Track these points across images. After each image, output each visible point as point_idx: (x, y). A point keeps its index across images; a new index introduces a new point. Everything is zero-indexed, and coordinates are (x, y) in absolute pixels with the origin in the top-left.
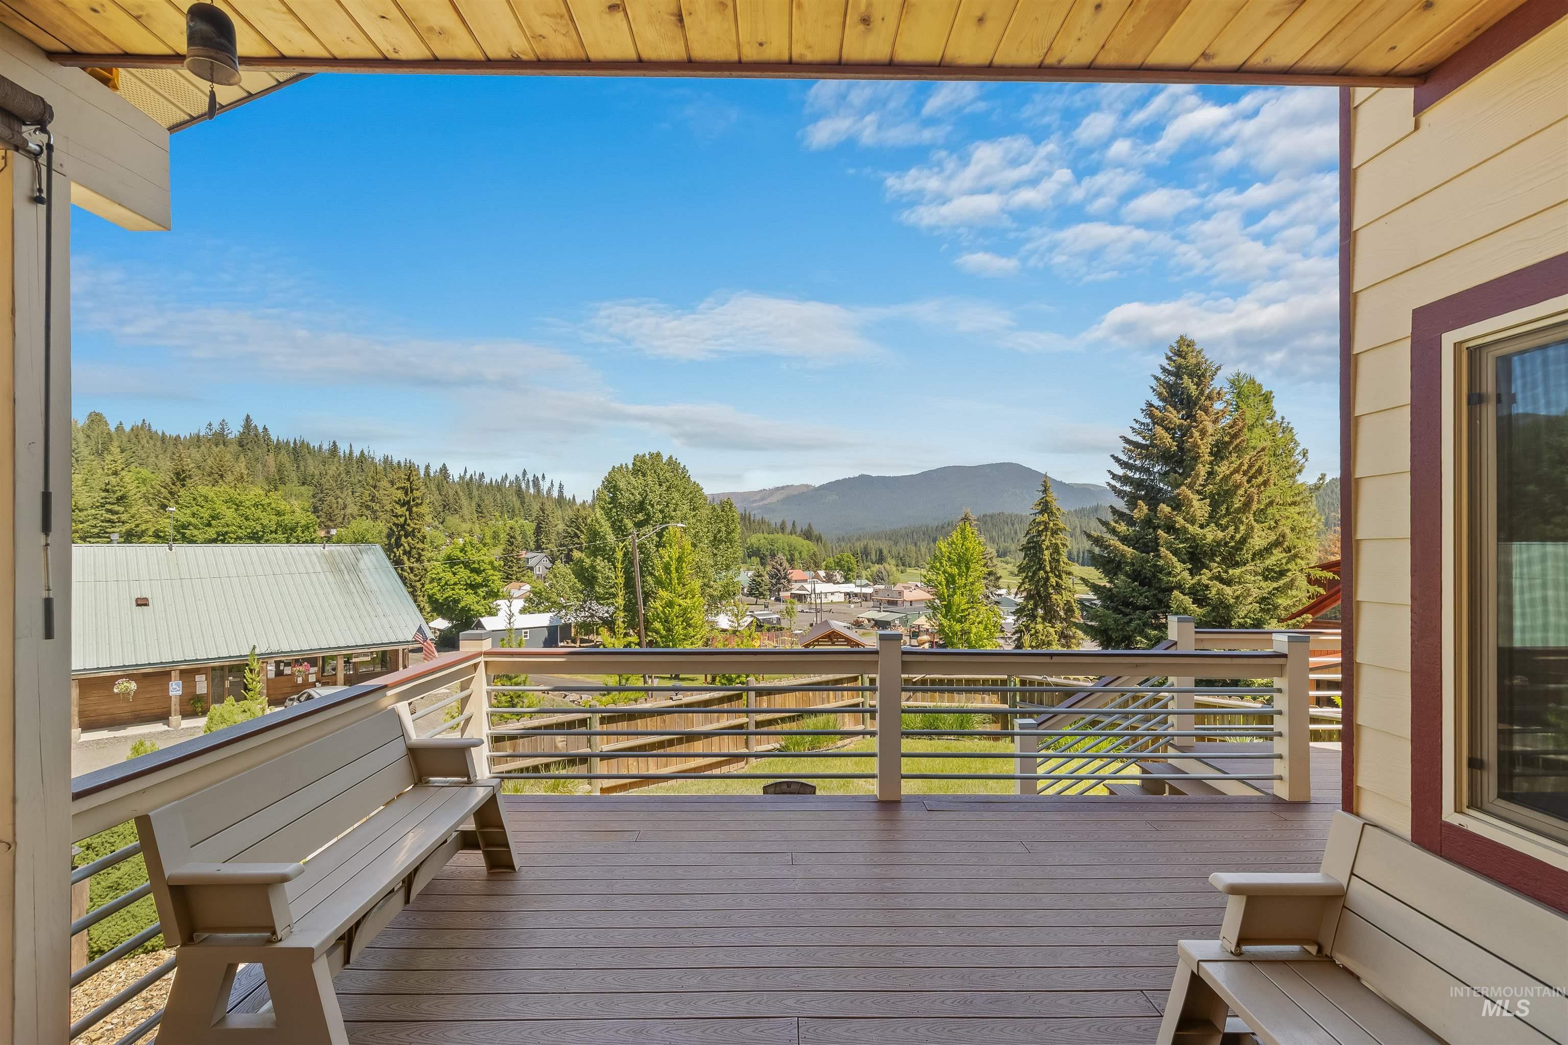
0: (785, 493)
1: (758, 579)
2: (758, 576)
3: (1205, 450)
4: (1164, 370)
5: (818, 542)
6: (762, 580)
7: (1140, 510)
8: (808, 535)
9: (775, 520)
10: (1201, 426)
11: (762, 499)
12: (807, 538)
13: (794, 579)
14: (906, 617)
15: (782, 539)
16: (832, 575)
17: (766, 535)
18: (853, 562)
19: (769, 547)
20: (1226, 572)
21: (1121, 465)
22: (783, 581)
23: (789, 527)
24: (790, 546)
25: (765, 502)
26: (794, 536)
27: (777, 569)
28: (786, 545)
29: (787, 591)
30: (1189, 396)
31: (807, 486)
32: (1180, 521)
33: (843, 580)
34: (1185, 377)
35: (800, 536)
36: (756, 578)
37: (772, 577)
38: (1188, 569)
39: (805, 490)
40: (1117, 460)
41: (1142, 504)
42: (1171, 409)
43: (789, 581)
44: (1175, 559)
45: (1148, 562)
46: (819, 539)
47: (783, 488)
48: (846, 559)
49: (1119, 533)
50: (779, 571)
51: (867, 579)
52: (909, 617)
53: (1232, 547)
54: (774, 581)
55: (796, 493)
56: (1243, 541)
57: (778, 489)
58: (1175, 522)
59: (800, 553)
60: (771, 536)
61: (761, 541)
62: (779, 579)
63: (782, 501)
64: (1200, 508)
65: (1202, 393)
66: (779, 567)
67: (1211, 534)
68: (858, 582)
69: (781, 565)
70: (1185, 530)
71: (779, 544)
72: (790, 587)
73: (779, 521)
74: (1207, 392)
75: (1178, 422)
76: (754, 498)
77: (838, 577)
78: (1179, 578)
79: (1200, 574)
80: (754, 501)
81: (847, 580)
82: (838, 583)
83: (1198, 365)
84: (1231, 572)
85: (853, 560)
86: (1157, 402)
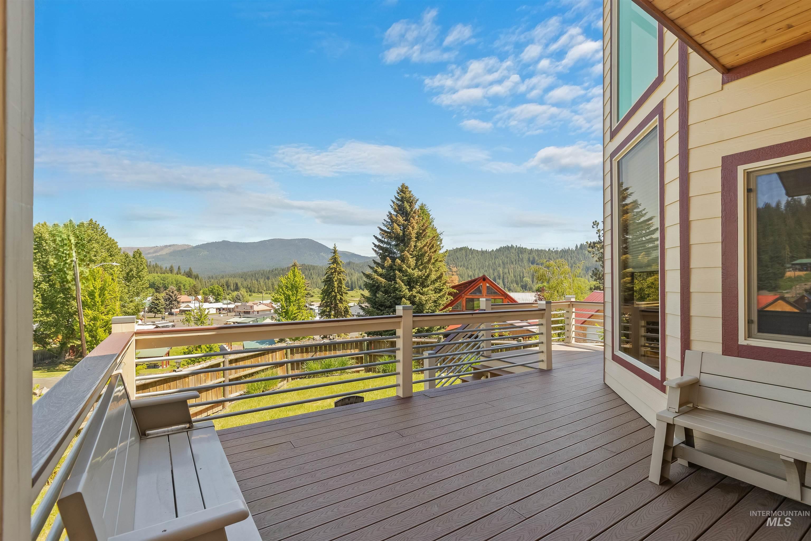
0: (172, 249)
1: (157, 302)
2: (156, 300)
3: (414, 235)
4: (396, 198)
5: (196, 279)
6: (159, 302)
7: (388, 261)
8: (189, 274)
9: (166, 265)
10: (412, 225)
11: (155, 252)
12: (189, 277)
13: (182, 301)
14: (257, 320)
15: (171, 277)
16: (207, 298)
17: (159, 274)
18: (221, 290)
19: (162, 282)
20: (422, 290)
21: (378, 240)
22: (174, 302)
23: (175, 270)
24: (177, 281)
25: (158, 254)
26: (179, 275)
27: (170, 295)
28: (174, 280)
29: (176, 308)
30: (407, 211)
31: (188, 246)
32: (405, 267)
33: (215, 301)
34: (405, 202)
35: (183, 275)
36: (155, 301)
37: (166, 300)
38: (408, 289)
39: (186, 248)
40: (376, 238)
41: (389, 259)
42: (400, 216)
43: (178, 302)
44: (403, 284)
45: (391, 286)
46: (196, 277)
47: (170, 246)
48: (216, 288)
49: (378, 272)
50: (171, 296)
51: (230, 300)
52: (258, 320)
53: (424, 279)
54: (168, 303)
55: (180, 249)
56: (428, 276)
57: (166, 246)
58: (403, 267)
59: (184, 286)
60: (163, 275)
61: (156, 278)
62: (171, 301)
63: (169, 254)
64: (412, 262)
65: (412, 210)
66: (171, 294)
67: (416, 273)
68: (225, 302)
69: (173, 292)
70: (406, 270)
71: (170, 280)
72: (179, 306)
73: (168, 266)
74: (414, 210)
75: (403, 222)
76: (149, 251)
77: (211, 299)
78: (404, 292)
79: (412, 291)
80: (149, 253)
81: (217, 301)
82: (211, 303)
83: (410, 197)
84: (424, 289)
85: (221, 289)
86: (393, 212)
